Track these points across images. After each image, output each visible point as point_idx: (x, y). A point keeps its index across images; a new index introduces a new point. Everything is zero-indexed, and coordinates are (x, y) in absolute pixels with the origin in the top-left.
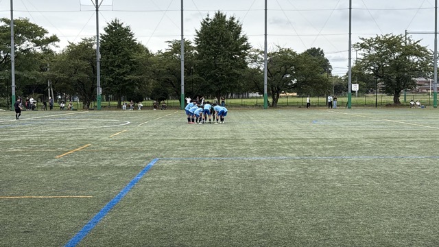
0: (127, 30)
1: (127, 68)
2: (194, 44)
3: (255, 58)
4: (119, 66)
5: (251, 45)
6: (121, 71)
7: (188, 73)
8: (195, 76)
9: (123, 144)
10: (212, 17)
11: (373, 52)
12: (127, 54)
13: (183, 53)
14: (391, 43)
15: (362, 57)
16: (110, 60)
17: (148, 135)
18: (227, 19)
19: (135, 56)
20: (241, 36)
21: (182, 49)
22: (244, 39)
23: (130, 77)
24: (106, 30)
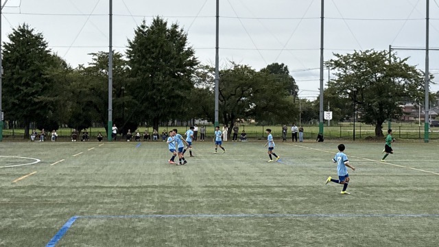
0: (38, 38)
1: (38, 86)
2: (125, 58)
3: (203, 77)
4: (27, 85)
5: (198, 60)
6: (31, 90)
7: (118, 93)
8: (127, 98)
9: (30, 193)
10: (149, 24)
11: (350, 72)
12: (38, 69)
13: (111, 69)
14: (372, 61)
15: (337, 78)
16: (15, 76)
17: (63, 180)
18: (169, 27)
19: (49, 72)
20: (186, 48)
21: (110, 64)
22: (190, 53)
23: (41, 98)
24: (12, 39)
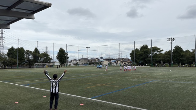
0: (180, 47)
4: (178, 56)
6: (179, 57)
12: (180, 53)
16: (176, 55)
23: (181, 59)
24: (175, 48)
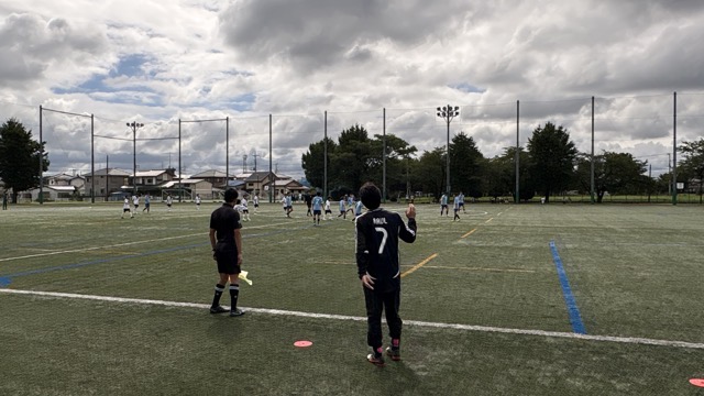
1: (470, 170)
6: (466, 173)
10: (543, 127)
12: (470, 160)
13: (517, 157)
15: (685, 159)
22: (572, 145)
23: (473, 177)
